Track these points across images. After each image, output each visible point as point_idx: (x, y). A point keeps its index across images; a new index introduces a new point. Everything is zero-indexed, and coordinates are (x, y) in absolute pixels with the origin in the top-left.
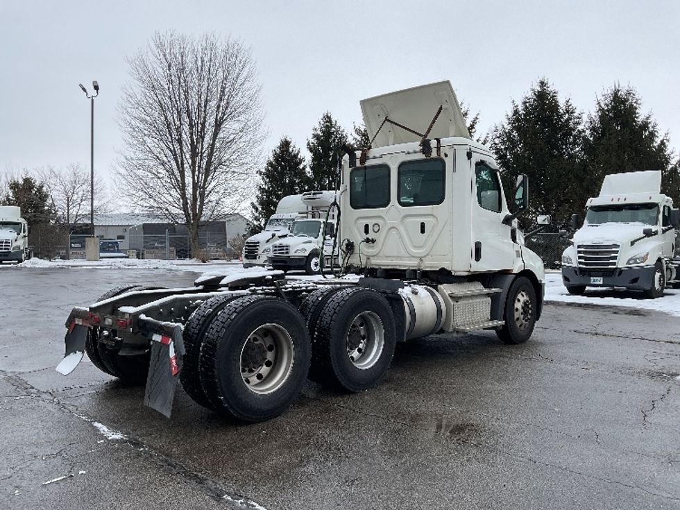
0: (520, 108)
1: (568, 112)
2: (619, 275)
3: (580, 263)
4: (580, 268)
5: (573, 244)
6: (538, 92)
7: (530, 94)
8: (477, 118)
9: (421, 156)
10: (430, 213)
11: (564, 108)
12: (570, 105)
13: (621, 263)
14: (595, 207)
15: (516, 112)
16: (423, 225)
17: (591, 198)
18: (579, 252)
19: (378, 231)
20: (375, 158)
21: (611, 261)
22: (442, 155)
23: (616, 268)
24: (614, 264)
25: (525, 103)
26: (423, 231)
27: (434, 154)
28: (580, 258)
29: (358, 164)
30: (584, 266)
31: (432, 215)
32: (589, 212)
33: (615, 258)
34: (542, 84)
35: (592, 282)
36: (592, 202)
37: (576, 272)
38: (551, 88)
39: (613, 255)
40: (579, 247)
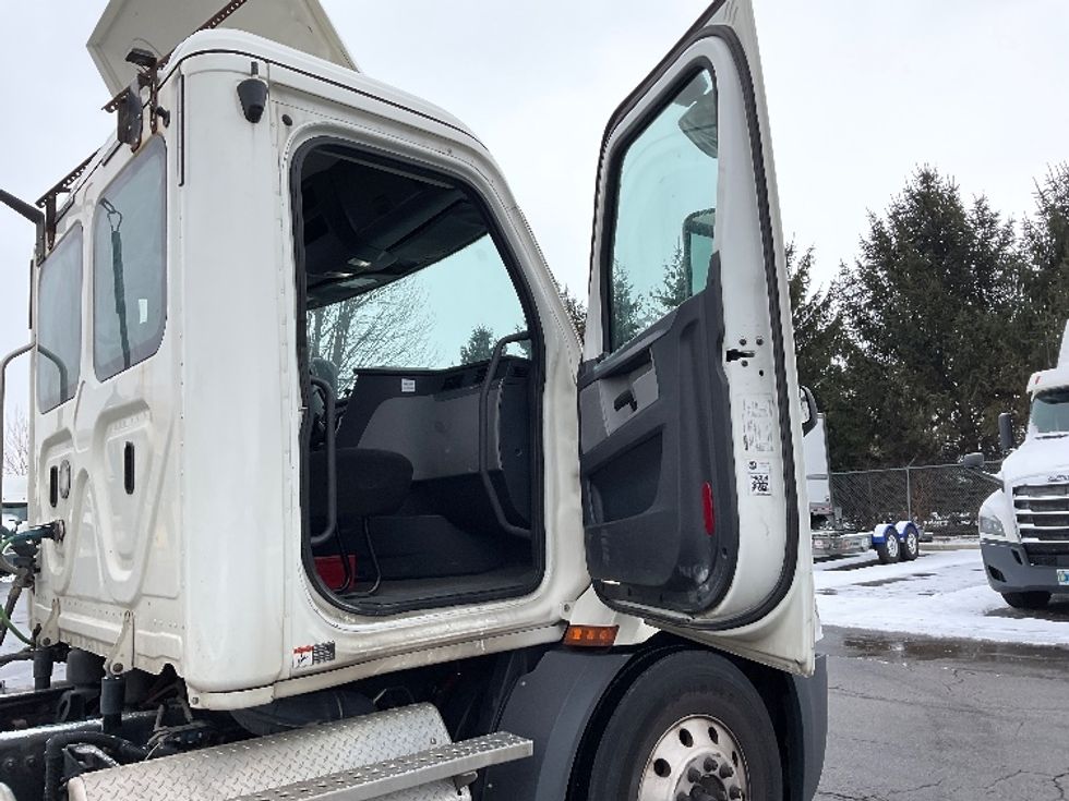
0: (887, 226)
1: (982, 223)
3: (1024, 533)
4: (1025, 545)
5: (1000, 485)
6: (920, 193)
7: (903, 200)
8: (809, 257)
11: (975, 217)
12: (986, 208)
14: (1051, 392)
15: (879, 235)
17: (1038, 373)
18: (1018, 505)
25: (894, 216)
28: (1021, 519)
30: (1036, 540)
32: (1037, 406)
34: (927, 178)
36: (1040, 381)
37: (1015, 553)
38: (942, 183)
40: (1016, 491)
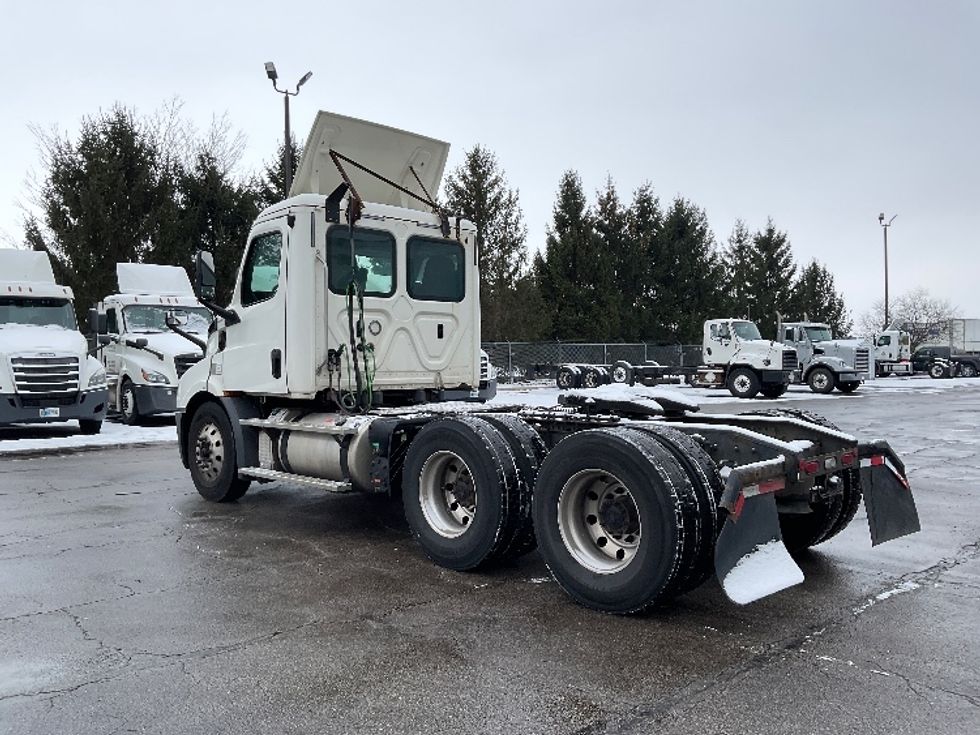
2: (81, 402)
3: (21, 387)
4: (20, 395)
9: (437, 234)
10: (450, 312)
13: (83, 385)
16: (440, 327)
19: (378, 333)
20: (368, 217)
21: (70, 382)
22: (463, 241)
23: (78, 392)
24: (75, 385)
26: (440, 335)
27: (453, 236)
28: (18, 378)
29: (343, 220)
30: (28, 392)
31: (452, 315)
33: (76, 377)
35: (42, 416)
37: (12, 402)
39: (71, 373)
